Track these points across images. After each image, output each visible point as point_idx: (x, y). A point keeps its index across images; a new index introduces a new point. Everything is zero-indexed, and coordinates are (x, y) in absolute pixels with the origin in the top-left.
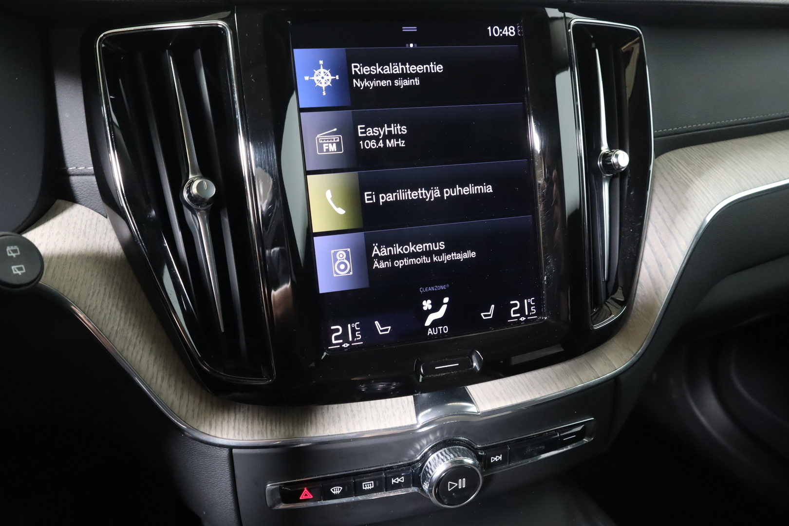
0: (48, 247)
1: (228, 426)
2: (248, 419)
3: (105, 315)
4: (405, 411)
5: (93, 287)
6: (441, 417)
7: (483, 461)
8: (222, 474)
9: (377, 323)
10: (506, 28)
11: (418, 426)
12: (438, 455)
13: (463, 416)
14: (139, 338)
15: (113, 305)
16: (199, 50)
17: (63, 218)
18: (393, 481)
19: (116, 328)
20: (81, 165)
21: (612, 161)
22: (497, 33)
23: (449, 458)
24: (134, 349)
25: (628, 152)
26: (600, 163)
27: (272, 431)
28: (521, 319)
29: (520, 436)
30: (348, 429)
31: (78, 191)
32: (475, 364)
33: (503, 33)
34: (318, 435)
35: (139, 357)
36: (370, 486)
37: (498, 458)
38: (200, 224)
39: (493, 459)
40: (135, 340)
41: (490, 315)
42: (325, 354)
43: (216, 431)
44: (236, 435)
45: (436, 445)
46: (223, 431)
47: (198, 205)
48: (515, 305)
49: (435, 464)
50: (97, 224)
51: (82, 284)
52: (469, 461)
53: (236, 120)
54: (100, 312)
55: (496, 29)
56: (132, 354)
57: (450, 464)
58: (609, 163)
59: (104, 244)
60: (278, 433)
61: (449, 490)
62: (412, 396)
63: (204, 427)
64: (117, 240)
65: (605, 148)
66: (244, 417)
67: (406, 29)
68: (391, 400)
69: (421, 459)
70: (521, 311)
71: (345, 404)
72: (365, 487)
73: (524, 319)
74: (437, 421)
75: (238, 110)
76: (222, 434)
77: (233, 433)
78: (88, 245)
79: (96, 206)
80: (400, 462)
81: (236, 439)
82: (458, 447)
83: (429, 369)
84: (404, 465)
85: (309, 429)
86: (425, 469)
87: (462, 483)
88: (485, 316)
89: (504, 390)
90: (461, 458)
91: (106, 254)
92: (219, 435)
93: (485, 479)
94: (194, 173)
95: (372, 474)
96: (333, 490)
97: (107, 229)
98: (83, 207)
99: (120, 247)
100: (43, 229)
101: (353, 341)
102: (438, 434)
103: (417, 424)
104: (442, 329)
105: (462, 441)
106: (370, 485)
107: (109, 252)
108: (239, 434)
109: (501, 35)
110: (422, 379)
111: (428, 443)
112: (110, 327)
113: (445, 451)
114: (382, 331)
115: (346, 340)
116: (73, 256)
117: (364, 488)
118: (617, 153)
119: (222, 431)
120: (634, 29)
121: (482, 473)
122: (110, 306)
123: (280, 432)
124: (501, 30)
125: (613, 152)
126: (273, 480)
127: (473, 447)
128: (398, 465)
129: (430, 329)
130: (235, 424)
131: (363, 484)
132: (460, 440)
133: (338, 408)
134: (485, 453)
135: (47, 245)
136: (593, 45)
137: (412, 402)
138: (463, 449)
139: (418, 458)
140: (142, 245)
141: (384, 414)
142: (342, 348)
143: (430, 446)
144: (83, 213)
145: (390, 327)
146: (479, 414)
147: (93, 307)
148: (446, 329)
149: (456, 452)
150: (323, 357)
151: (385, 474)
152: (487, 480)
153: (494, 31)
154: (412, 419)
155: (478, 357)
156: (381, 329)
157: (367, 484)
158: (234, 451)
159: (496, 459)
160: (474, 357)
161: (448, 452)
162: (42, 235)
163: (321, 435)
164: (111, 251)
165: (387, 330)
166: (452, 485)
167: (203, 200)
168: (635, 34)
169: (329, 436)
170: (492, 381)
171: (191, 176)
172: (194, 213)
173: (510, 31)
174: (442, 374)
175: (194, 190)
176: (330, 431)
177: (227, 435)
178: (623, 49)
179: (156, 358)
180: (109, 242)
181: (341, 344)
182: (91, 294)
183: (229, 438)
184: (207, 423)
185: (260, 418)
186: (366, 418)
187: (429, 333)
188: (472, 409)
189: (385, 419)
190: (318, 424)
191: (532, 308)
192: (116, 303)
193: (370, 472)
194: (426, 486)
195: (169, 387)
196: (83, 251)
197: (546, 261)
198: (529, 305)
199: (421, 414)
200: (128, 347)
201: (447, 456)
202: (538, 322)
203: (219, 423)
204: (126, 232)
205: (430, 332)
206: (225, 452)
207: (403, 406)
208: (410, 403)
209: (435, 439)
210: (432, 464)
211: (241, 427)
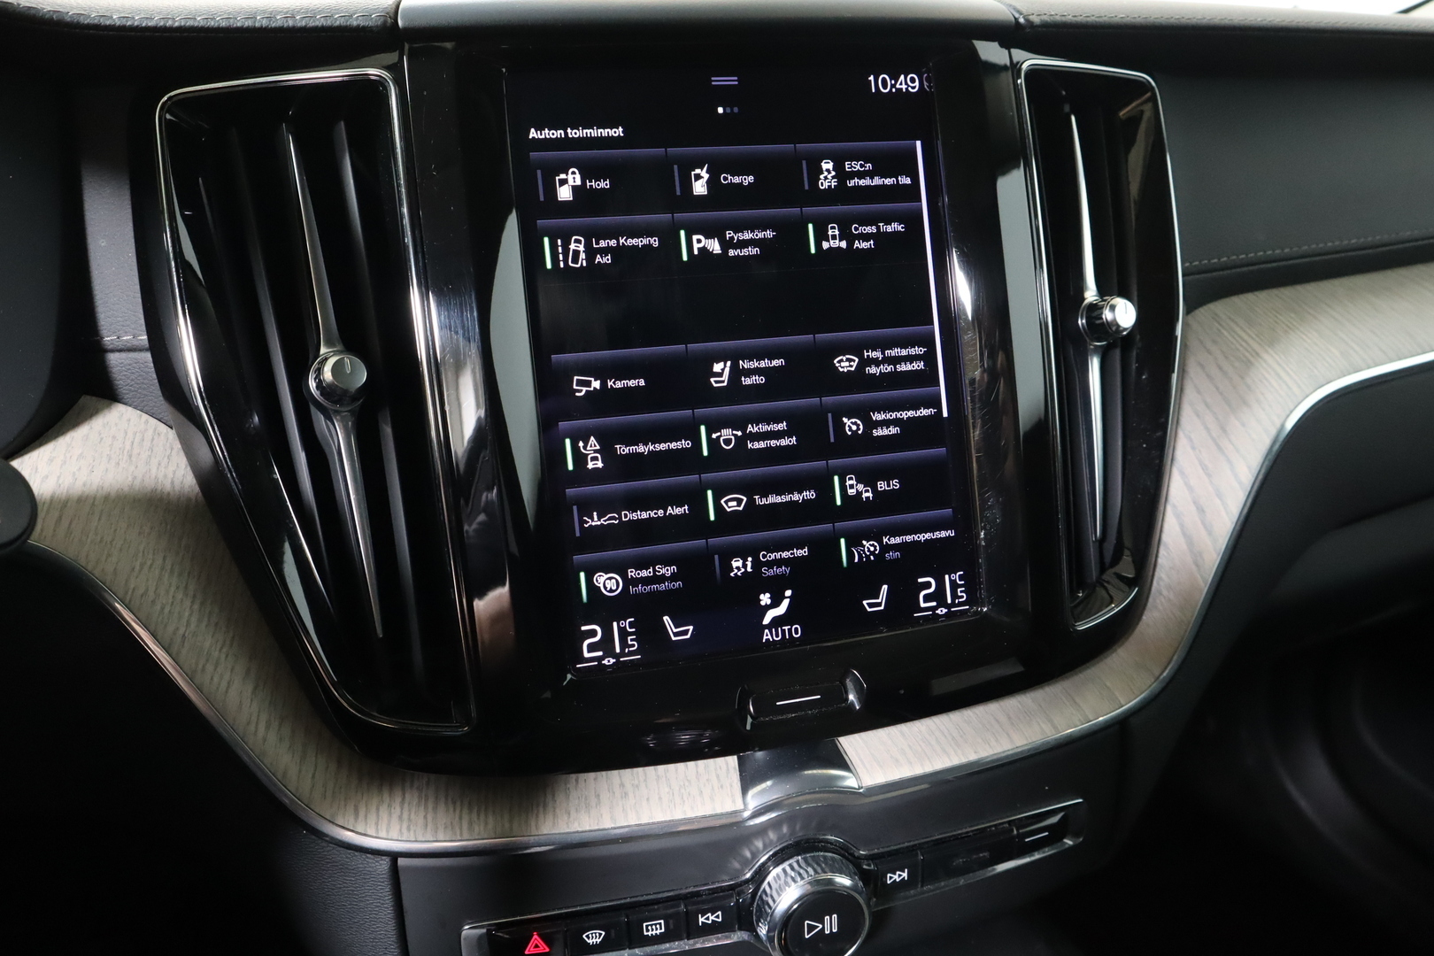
0: (60, 481)
1: (390, 814)
2: (426, 800)
3: (163, 609)
4: (722, 787)
5: (141, 554)
6: (789, 797)
7: (871, 881)
8: (378, 906)
9: (666, 619)
10: (902, 77)
11: (746, 814)
12: (784, 870)
13: (831, 795)
14: (224, 650)
15: (178, 588)
16: (342, 123)
17: (91, 428)
18: (701, 920)
19: (181, 631)
20: (126, 332)
21: (1104, 317)
22: (885, 87)
23: (805, 875)
24: (215, 669)
25: (1136, 303)
26: (1081, 322)
27: (471, 823)
28: (938, 612)
29: (941, 834)
30: (613, 819)
31: (121, 379)
32: (851, 697)
33: (898, 86)
34: (557, 832)
35: (224, 685)
36: (657, 929)
37: (900, 876)
38: (339, 437)
39: (891, 878)
40: (217, 653)
41: (879, 604)
42: (569, 676)
43: (366, 825)
44: (405, 831)
45: (782, 850)
46: (379, 827)
47: (335, 402)
48: (928, 585)
49: (780, 887)
50: (153, 439)
51: (121, 550)
52: (844, 881)
53: (406, 247)
54: (153, 602)
55: (884, 79)
56: (212, 679)
57: (808, 887)
58: (1098, 322)
59: (165, 476)
60: (482, 828)
61: (807, 937)
62: (735, 757)
63: (344, 815)
64: (189, 468)
65: (1091, 294)
66: (420, 797)
67: (718, 81)
68: (697, 765)
69: (753, 877)
70: (938, 596)
71: (609, 772)
72: (648, 931)
73: (945, 611)
74: (786, 802)
75: (409, 229)
76: (377, 830)
77: (398, 827)
78: (135, 478)
79: (154, 406)
80: (713, 883)
81: (404, 839)
82: (822, 854)
83: (765, 707)
84: (722, 889)
85: (541, 816)
86: (761, 897)
87: (831, 924)
88: (871, 605)
89: (910, 746)
90: (829, 876)
91: (169, 494)
92: (371, 831)
93: (874, 916)
94: (329, 343)
95: (661, 905)
96: (588, 937)
97: (172, 449)
98: (130, 409)
99: (194, 481)
100: (54, 449)
101: (623, 654)
102: (785, 829)
103: (745, 810)
104: (790, 630)
105: (831, 844)
106: (658, 926)
107: (174, 491)
108: (409, 829)
109: (894, 90)
110: (752, 724)
111: (765, 847)
112: (171, 629)
113: (798, 862)
114: (676, 634)
115: (609, 651)
116: (106, 498)
117: (645, 933)
118: (1113, 302)
119: (377, 824)
120: (1141, 79)
121: (869, 906)
122: (173, 589)
123: (486, 824)
124: (893, 82)
125: (1105, 301)
126: (475, 917)
127: (852, 855)
128: (709, 890)
129: (767, 631)
130: (402, 809)
131: (645, 924)
132: (827, 841)
133: (595, 779)
134: (876, 865)
135: (59, 477)
136: (1067, 108)
137: (735, 768)
138: (832, 858)
139: (748, 875)
140: (232, 476)
141: (683, 791)
142: (601, 667)
143: (771, 853)
144: (129, 420)
145: (691, 628)
146: (861, 791)
147: (141, 591)
148: (796, 629)
149: (819, 865)
150: (565, 683)
151: (686, 906)
152: (879, 919)
153: (881, 83)
154: (734, 801)
155: (856, 681)
156: (675, 630)
157: (651, 925)
158: (401, 862)
159: (896, 877)
160: (849, 684)
161: (803, 864)
162: (51, 460)
163: (562, 831)
164: (177, 488)
165: (685, 632)
166: (811, 928)
167: (345, 392)
168: (1142, 87)
169: (577, 832)
170: (885, 729)
171: (323, 350)
172: (328, 418)
173: (908, 83)
174: (790, 716)
175: (328, 375)
176: (579, 824)
177: (388, 832)
178: (1121, 114)
179: (255, 688)
180: (174, 472)
181: (599, 659)
182: (138, 568)
183: (390, 837)
184: (351, 808)
185: (450, 800)
186: (648, 799)
187: (765, 637)
188: (851, 782)
189: (684, 802)
190: (557, 811)
191: (959, 590)
192: (184, 585)
193: (657, 902)
194: (763, 930)
195: (281, 739)
196: (126, 489)
197: (984, 501)
198: (954, 586)
199: (751, 793)
200: (204, 666)
201: (802, 871)
202: (971, 616)
203: (373, 809)
204: (205, 455)
205: (767, 636)
206: (384, 864)
207: (718, 776)
208: (732, 771)
209: (779, 839)
210: (774, 886)
211: (413, 816)
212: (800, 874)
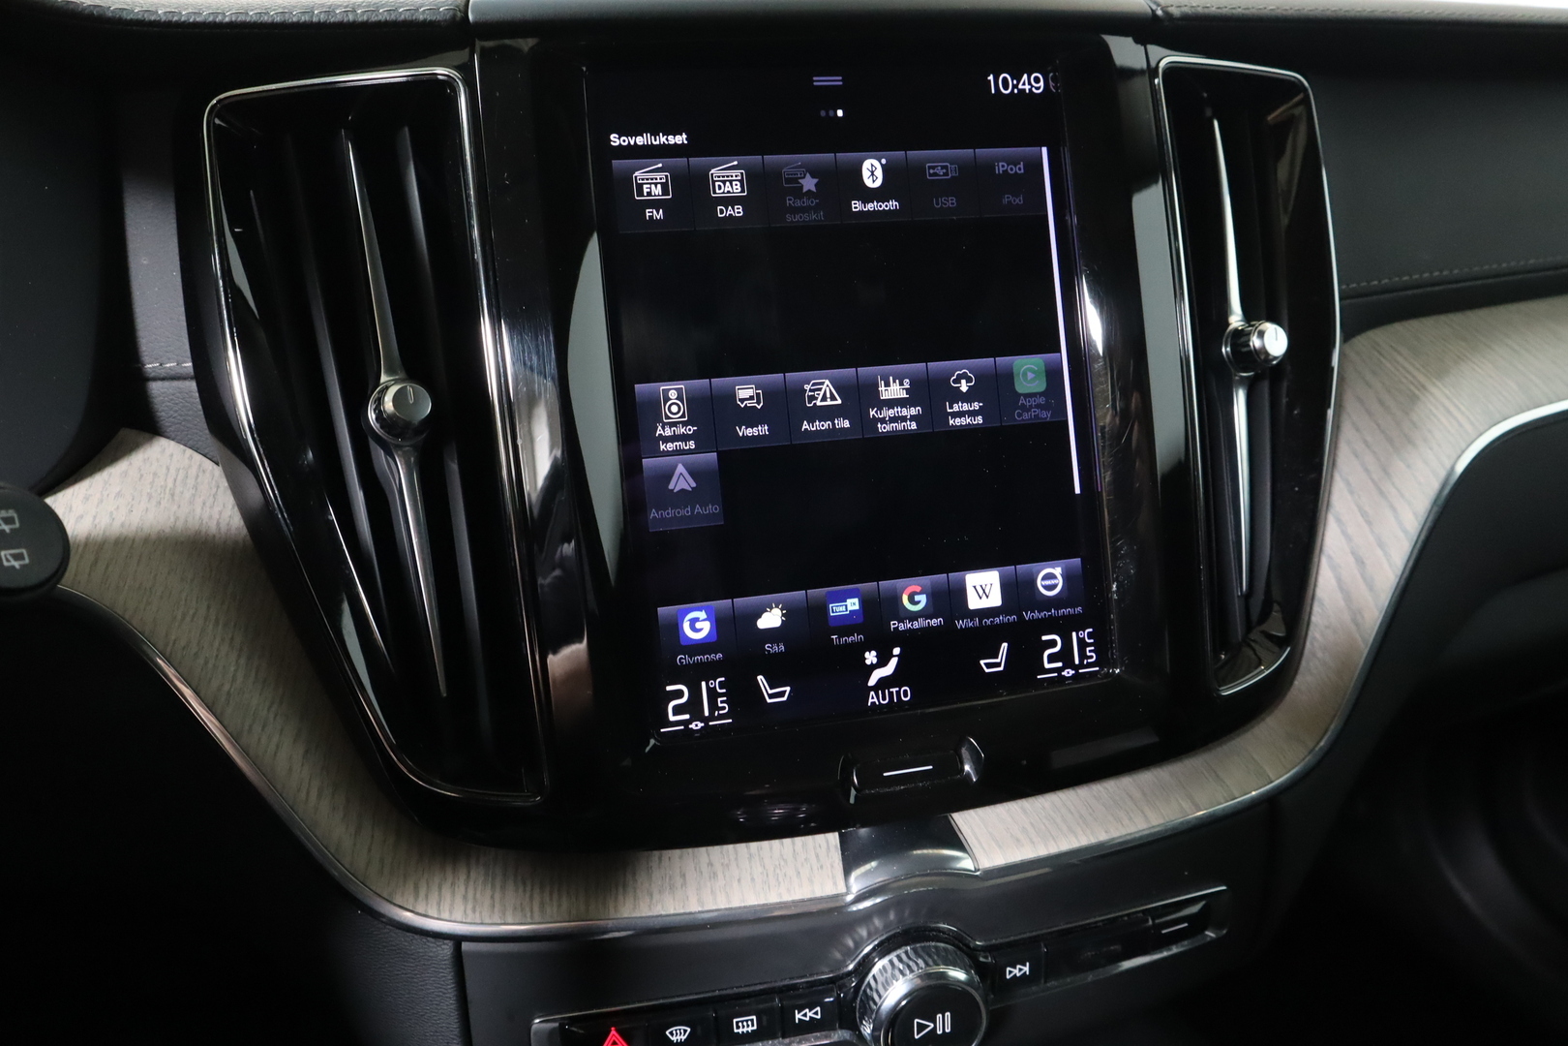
0: (97, 521)
1: (453, 893)
2: (493, 879)
3: (206, 663)
4: (822, 867)
5: (183, 602)
6: (897, 879)
7: (988, 975)
8: (439, 996)
9: (760, 678)
10: (1025, 76)
11: (849, 898)
12: (891, 962)
13: (943, 878)
14: (273, 709)
15: (223, 640)
16: (406, 129)
17: (131, 464)
18: (798, 1016)
19: (226, 687)
20: (169, 359)
21: (1251, 344)
22: (1006, 88)
23: (915, 968)
24: (263, 730)
25: (1287, 327)
26: (1225, 350)
27: (542, 905)
28: (1065, 673)
29: (1067, 923)
30: (700, 902)
31: (163, 411)
32: (967, 768)
33: (1020, 87)
34: (639, 915)
35: (273, 747)
36: (748, 1026)
37: (1020, 970)
38: (400, 475)
39: (1010, 972)
40: (265, 712)
41: (998, 665)
42: (652, 742)
43: (427, 905)
44: (469, 912)
45: (888, 939)
46: (442, 904)
47: (397, 436)
48: (1053, 643)
49: (886, 981)
50: (197, 476)
51: (161, 597)
52: (959, 975)
53: (475, 263)
54: (196, 654)
55: (1005, 79)
56: (259, 739)
57: (918, 981)
58: (1245, 350)
59: (211, 517)
60: (555, 909)
61: (916, 1037)
62: (837, 834)
63: (403, 895)
64: (236, 508)
65: (1236, 320)
66: (486, 875)
67: (820, 81)
68: (794, 844)
69: (856, 969)
70: (1065, 656)
71: (696, 849)
72: (738, 1027)
73: (1072, 672)
74: (895, 885)
75: (478, 244)
76: (439, 911)
77: (462, 908)
78: (177, 519)
79: (199, 440)
80: (811, 975)
81: (468, 921)
82: (933, 944)
83: (871, 778)
84: (822, 982)
85: (621, 897)
86: (865, 991)
87: (943, 1023)
88: (989, 665)
89: (1031, 823)
90: (942, 969)
91: (214, 536)
92: (432, 912)
93: (991, 1014)
94: (390, 371)
95: (753, 999)
96: (671, 1033)
97: (218, 487)
98: (172, 443)
99: (242, 523)
100: (90, 487)
101: (712, 717)
102: (892, 916)
103: (847, 894)
104: (898, 693)
105: (944, 933)
106: (750, 1023)
107: (220, 533)
108: (474, 910)
109: (1016, 91)
110: (856, 797)
111: (870, 935)
112: (215, 684)
113: (906, 953)
114: (771, 696)
115: (697, 714)
116: (146, 540)
117: (736, 1031)
118: (1262, 327)
119: (439, 904)
120: (1293, 79)
121: (986, 1002)
122: (216, 644)
123: (559, 906)
124: (1015, 82)
125: (1253, 326)
126: (546, 1010)
127: (968, 947)
128: (807, 982)
129: (872, 693)
130: (466, 889)
131: (735, 1021)
132: (939, 930)
133: (681, 857)
134: (993, 957)
135: (95, 517)
136: (1209, 112)
137: (836, 846)
138: (945, 949)
139: (851, 967)
140: (282, 516)
141: (778, 871)
142: (688, 732)
143: (876, 942)
144: (172, 455)
145: (788, 689)
146: (978, 873)
147: (183, 643)
148: (905, 692)
149: (930, 956)
150: (648, 749)
151: (781, 1001)
152: (997, 1019)
153: (1001, 84)
154: (835, 884)
155: (972, 749)
156: (770, 692)
157: (742, 1022)
158: (465, 946)
159: (1016, 972)
160: (965, 753)
161: (912, 956)
162: (87, 498)
163: (644, 915)
164: (224, 528)
165: (782, 694)
166: (921, 1027)
167: (407, 425)
168: (1294, 87)
169: (661, 916)
170: (1005, 804)
171: (384, 378)
172: (389, 453)
173: (1032, 84)
174: (898, 788)
175: (388, 405)
176: (663, 907)
177: (451, 912)
178: (1270, 118)
179: (307, 752)
180: (220, 513)
181: (685, 723)
182: (179, 617)
183: (453, 919)
184: (410, 885)
185: (519, 878)
186: (739, 880)
187: (870, 700)
188: (966, 863)
189: (779, 883)
190: (638, 891)
191: (1088, 649)
192: (230, 636)
193: (749, 995)
194: (867, 1029)
195: (334, 808)
196: (167, 530)
197: (1116, 551)
198: (1082, 644)
199: (854, 875)
200: (251, 727)
201: (911, 963)
202: (1102, 679)
203: (435, 888)
204: (254, 495)
205: (872, 699)
206: (446, 949)
207: (817, 856)
208: (832, 849)
209: (886, 927)
210: (880, 979)
211: (478, 895)
212: (909, 967)
